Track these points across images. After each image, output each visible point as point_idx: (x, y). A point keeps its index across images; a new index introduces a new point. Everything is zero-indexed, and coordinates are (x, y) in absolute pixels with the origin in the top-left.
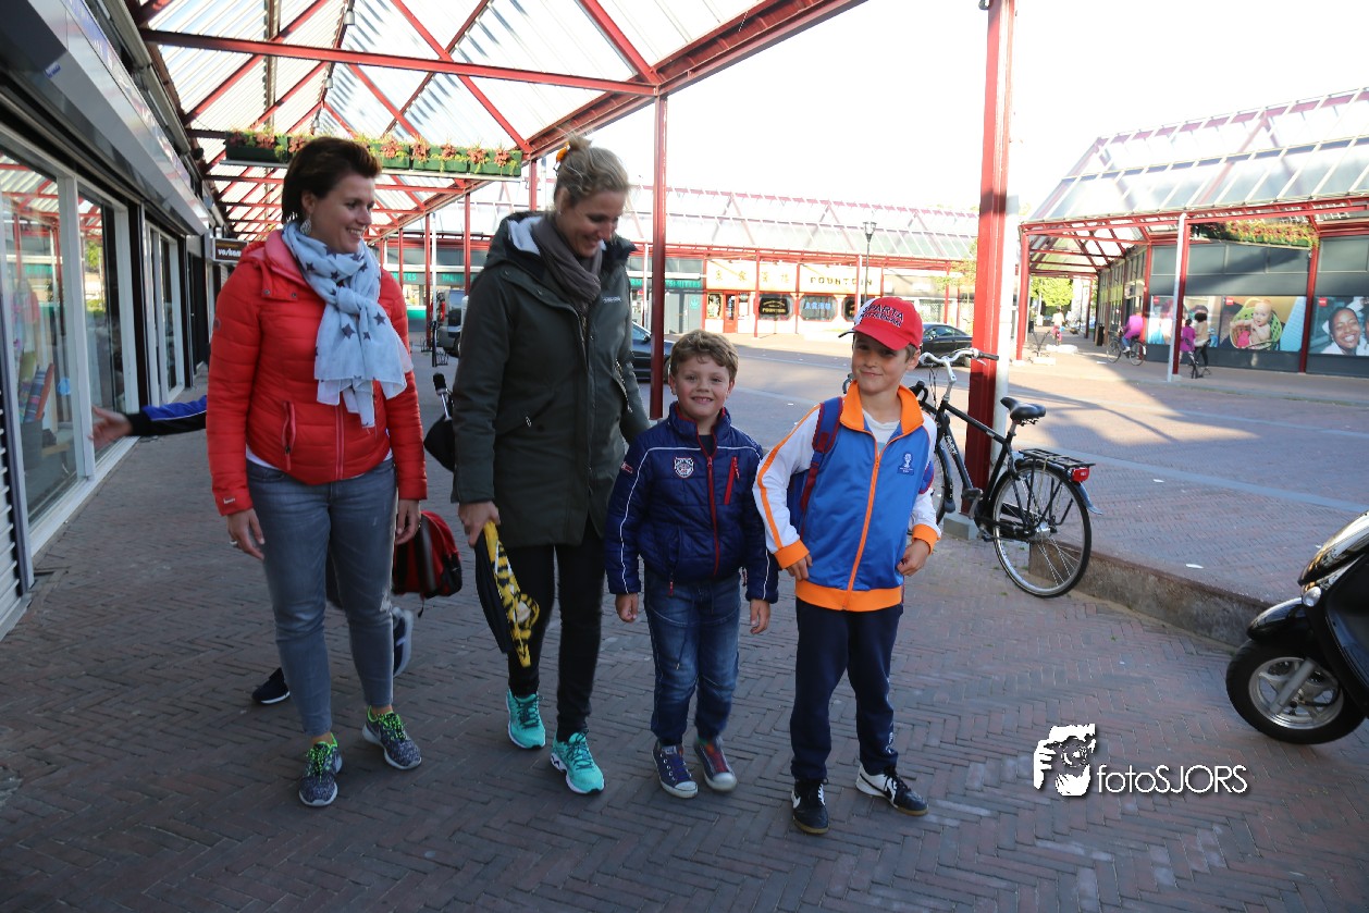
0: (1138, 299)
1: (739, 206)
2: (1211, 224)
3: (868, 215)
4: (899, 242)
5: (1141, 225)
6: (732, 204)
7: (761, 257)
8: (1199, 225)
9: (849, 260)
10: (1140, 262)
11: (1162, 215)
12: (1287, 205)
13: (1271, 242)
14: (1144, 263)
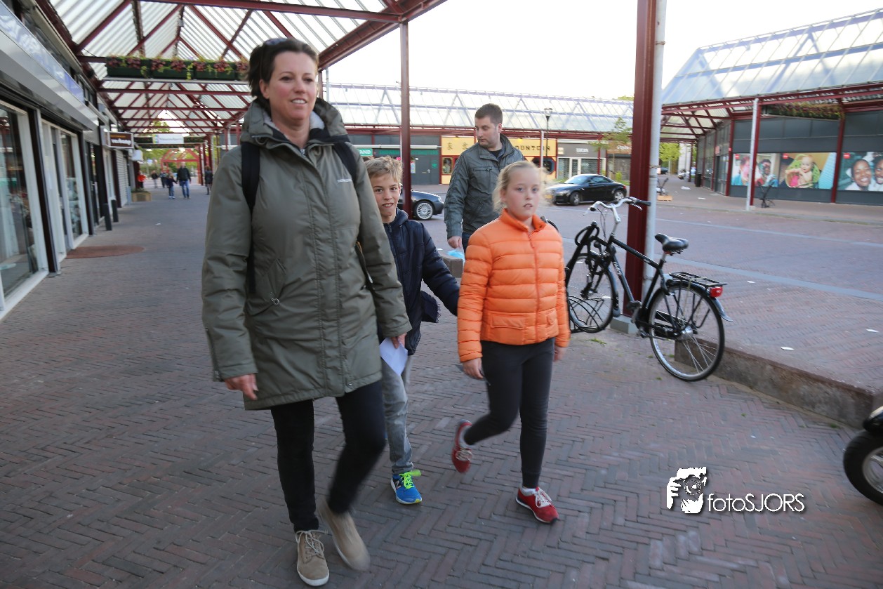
1: (461, 99)
2: (774, 105)
3: (547, 104)
4: (567, 121)
5: (727, 107)
6: (457, 98)
8: (767, 106)
9: (535, 134)
10: (726, 131)
11: (742, 100)
12: (825, 92)
13: (813, 117)
14: (730, 132)
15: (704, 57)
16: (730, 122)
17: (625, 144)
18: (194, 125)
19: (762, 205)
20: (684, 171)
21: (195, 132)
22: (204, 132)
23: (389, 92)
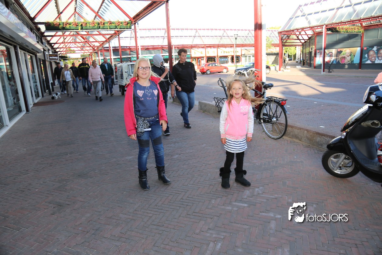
0: (313, 51)
1: (199, 32)
2: (332, 28)
3: (236, 33)
4: (245, 40)
5: (313, 30)
6: (197, 32)
7: (207, 47)
8: (329, 28)
9: (231, 46)
10: (313, 41)
11: (318, 26)
13: (350, 32)
15: (302, 8)
17: (270, 48)
18: (85, 49)
19: (329, 72)
20: (298, 59)
21: (85, 52)
22: (89, 52)
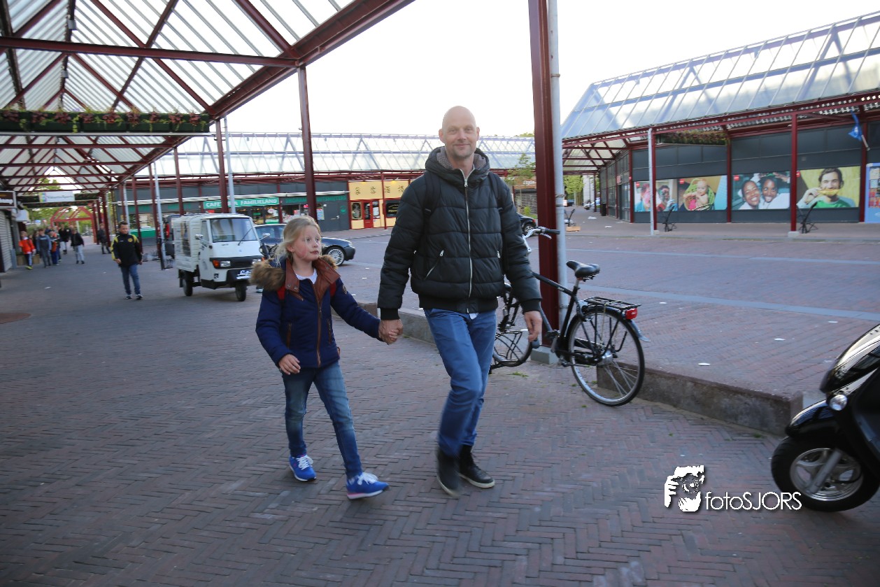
1: (366, 143)
2: (667, 134)
5: (623, 138)
6: (362, 142)
7: (384, 176)
8: (660, 135)
10: (625, 161)
11: (637, 130)
12: (711, 120)
13: (703, 143)
14: (628, 162)
15: (597, 92)
16: (627, 152)
17: (530, 178)
18: (87, 182)
19: (666, 229)
20: (589, 201)
21: (87, 189)
22: (97, 189)
23: (293, 139)
